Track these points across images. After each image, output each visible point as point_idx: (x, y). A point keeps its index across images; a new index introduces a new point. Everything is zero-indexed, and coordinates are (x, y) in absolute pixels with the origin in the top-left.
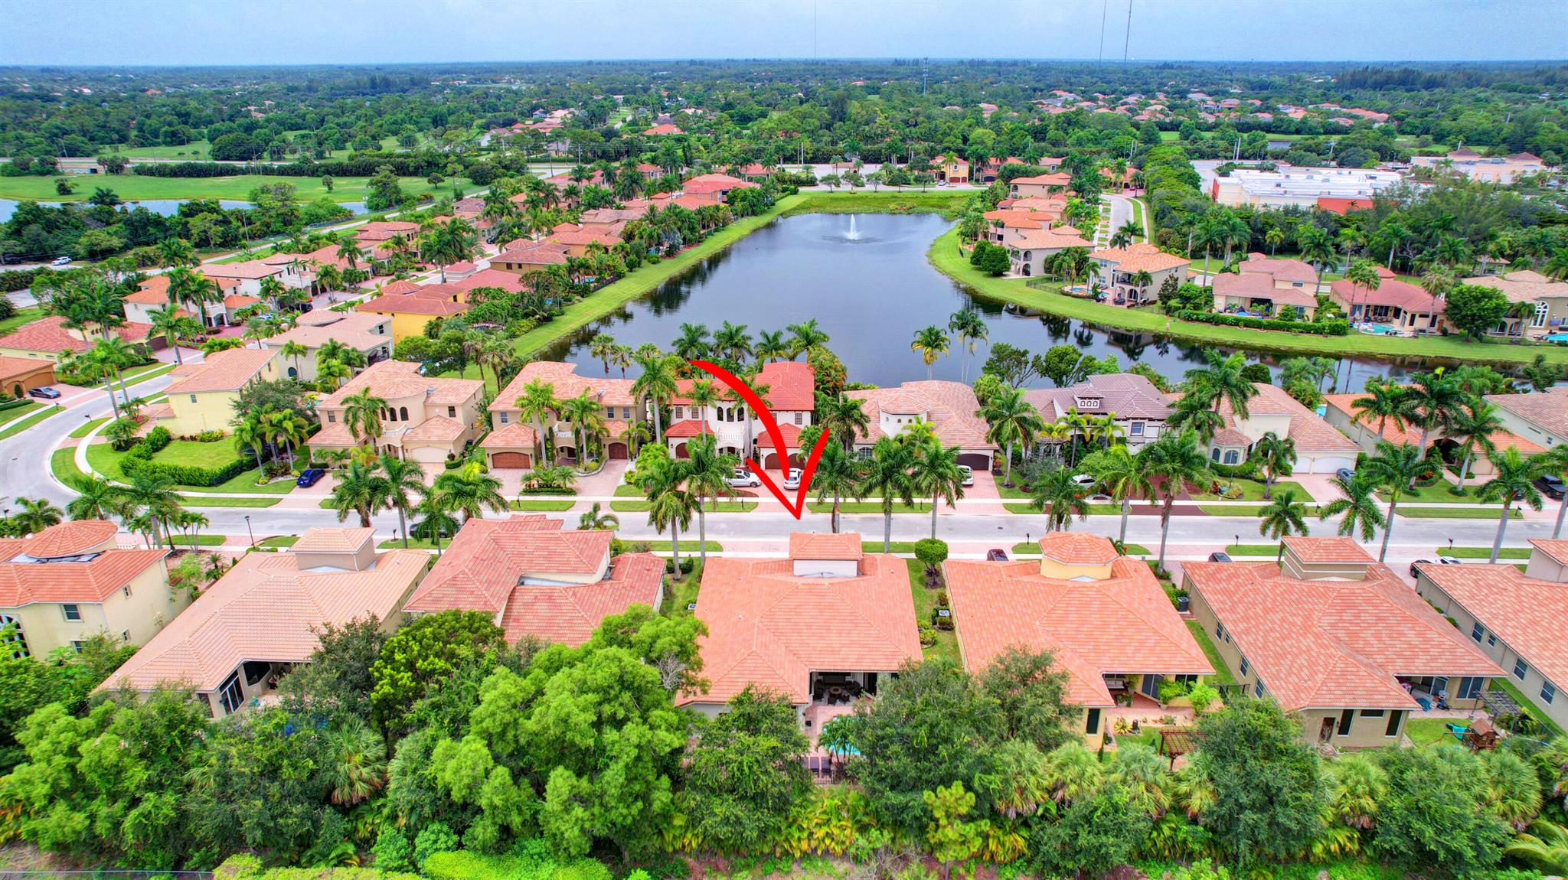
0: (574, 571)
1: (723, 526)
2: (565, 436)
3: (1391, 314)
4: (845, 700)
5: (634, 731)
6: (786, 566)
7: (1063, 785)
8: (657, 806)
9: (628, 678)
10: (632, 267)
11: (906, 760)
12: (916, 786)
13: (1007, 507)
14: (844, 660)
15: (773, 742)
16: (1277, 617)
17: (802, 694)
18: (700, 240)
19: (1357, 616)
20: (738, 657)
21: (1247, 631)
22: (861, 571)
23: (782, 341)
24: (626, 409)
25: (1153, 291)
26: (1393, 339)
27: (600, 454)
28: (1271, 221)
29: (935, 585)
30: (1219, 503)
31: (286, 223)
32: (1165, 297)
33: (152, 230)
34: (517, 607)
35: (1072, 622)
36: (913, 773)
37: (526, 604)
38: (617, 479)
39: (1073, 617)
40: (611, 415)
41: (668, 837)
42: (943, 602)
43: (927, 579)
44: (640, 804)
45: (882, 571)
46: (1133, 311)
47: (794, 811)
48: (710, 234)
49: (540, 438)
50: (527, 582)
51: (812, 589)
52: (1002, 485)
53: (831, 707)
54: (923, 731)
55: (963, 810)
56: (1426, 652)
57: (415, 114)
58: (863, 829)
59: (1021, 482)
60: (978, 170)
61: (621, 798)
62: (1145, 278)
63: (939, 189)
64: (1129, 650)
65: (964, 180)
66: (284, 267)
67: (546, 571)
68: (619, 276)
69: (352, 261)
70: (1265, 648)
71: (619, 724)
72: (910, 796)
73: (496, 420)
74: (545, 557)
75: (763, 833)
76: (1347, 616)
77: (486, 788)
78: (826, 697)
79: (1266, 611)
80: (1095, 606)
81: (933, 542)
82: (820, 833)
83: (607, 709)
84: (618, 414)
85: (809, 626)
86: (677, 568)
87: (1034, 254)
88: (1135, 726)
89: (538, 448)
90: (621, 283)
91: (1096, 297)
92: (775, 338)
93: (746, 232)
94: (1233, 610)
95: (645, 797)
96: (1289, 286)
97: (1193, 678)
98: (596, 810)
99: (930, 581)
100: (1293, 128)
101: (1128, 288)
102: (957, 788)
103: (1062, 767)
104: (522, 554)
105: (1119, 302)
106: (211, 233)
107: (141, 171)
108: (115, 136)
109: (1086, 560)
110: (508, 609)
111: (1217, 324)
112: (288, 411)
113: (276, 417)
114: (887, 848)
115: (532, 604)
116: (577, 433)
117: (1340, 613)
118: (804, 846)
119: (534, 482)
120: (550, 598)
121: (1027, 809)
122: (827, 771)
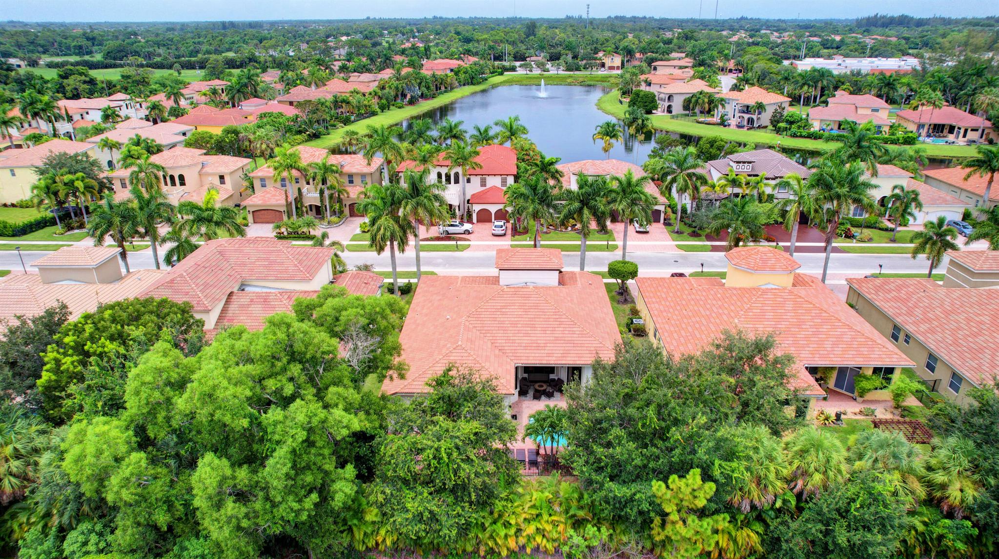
0: (291, 279)
1: (440, 261)
2: (312, 196)
3: (946, 131)
4: (550, 395)
5: (300, 411)
6: (495, 280)
7: (805, 474)
8: (338, 501)
10: (383, 108)
11: (632, 445)
12: (642, 475)
13: (678, 247)
14: (549, 355)
15: (475, 425)
16: (961, 318)
17: (507, 385)
18: (433, 97)
20: (444, 351)
22: (561, 282)
23: (491, 133)
24: (363, 176)
25: (766, 118)
26: (952, 146)
27: (341, 212)
28: (842, 80)
29: (626, 301)
30: (853, 244)
32: (775, 122)
34: (233, 308)
35: (768, 320)
36: (638, 462)
37: (242, 306)
38: (354, 229)
39: (770, 315)
40: (351, 182)
41: (359, 535)
42: (635, 312)
43: (618, 297)
44: (314, 497)
46: (752, 132)
47: (499, 505)
48: (441, 93)
49: (291, 198)
50: (247, 289)
52: (673, 232)
53: (536, 402)
54: (651, 412)
55: (701, 503)
57: (247, 38)
58: (578, 524)
59: (690, 230)
60: (628, 61)
61: (289, 491)
62: (760, 108)
63: (602, 72)
64: (828, 345)
65: (618, 68)
66: (122, 103)
67: (264, 279)
68: (374, 114)
69: (176, 102)
72: (634, 487)
73: (257, 184)
74: (265, 266)
75: (464, 530)
78: (531, 393)
79: (947, 313)
81: (625, 263)
82: (530, 529)
83: (271, 384)
84: (358, 180)
86: (396, 289)
87: (675, 98)
88: (838, 416)
89: (289, 205)
90: (374, 118)
91: (723, 123)
92: (486, 131)
93: (467, 93)
94: (910, 313)
95: (324, 491)
96: (869, 112)
97: (890, 370)
98: (258, 505)
99: (621, 298)
100: (835, 45)
101: (746, 116)
102: (694, 477)
103: (803, 453)
104: (244, 264)
105: (740, 127)
106: (81, 89)
107: (50, 66)
109: (773, 269)
110: (224, 310)
111: (815, 138)
112: (80, 174)
113: (67, 178)
114: (604, 547)
115: (248, 306)
116: (322, 192)
118: (512, 544)
119: (283, 230)
120: (265, 300)
121: (764, 501)
122: (533, 463)
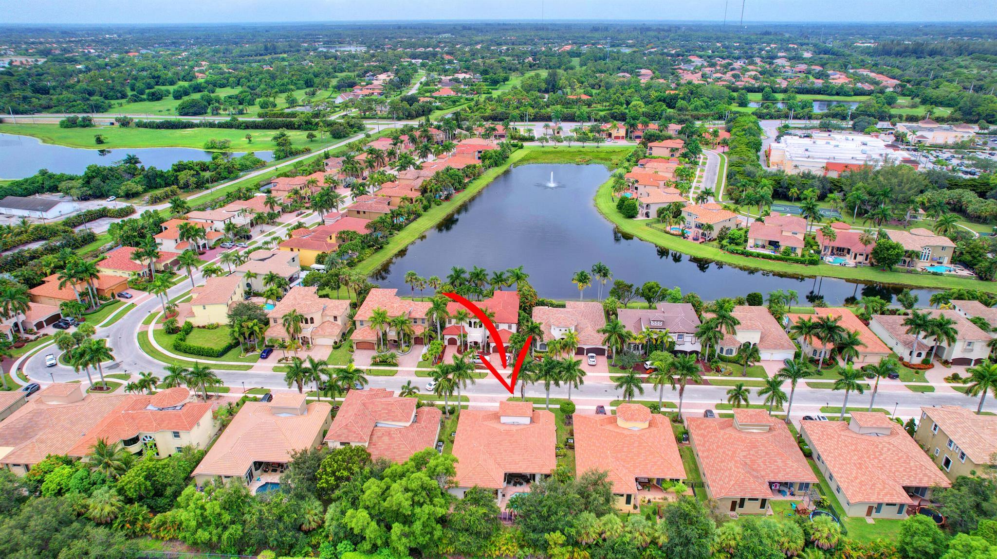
0: (400, 421)
1: (470, 387)
2: (392, 335)
4: (521, 484)
5: (427, 508)
6: (496, 416)
7: (605, 532)
8: (436, 537)
9: (425, 486)
10: (426, 209)
11: (537, 521)
12: (542, 531)
13: (610, 378)
14: (520, 467)
15: (485, 510)
16: (721, 451)
17: (501, 484)
18: (465, 187)
19: (757, 452)
20: (473, 466)
21: (707, 457)
22: (532, 421)
23: (504, 277)
24: (423, 319)
25: (715, 234)
26: (843, 268)
27: (409, 342)
29: (568, 424)
31: (230, 172)
32: (721, 238)
33: (158, 180)
34: (375, 438)
36: (541, 526)
37: (378, 437)
38: (418, 357)
39: (625, 449)
40: (415, 322)
41: (441, 548)
42: (572, 434)
43: (566, 420)
44: (429, 536)
45: (542, 420)
46: (702, 246)
47: (493, 539)
48: (470, 182)
49: (381, 335)
50: (379, 425)
51: (508, 432)
52: (610, 365)
53: (514, 488)
54: (545, 509)
55: (561, 542)
56: (785, 470)
57: (294, 78)
58: (522, 547)
59: (619, 364)
60: (631, 132)
61: (422, 535)
62: (710, 227)
63: (608, 145)
64: (649, 466)
65: (623, 138)
66: (236, 213)
67: (387, 420)
68: (419, 216)
69: (272, 208)
70: (713, 466)
71: (421, 505)
72: (540, 535)
73: (358, 324)
75: (479, 548)
76: (752, 452)
77: (367, 531)
78: (513, 482)
79: (718, 447)
80: (636, 444)
81: (569, 402)
82: (504, 548)
83: (416, 499)
84: (419, 322)
85: (505, 451)
86: (447, 411)
87: (652, 206)
88: (649, 501)
89: (379, 340)
90: (419, 220)
91: (683, 235)
92: (501, 275)
93: (491, 180)
94: (703, 446)
95: (431, 533)
96: (790, 234)
97: (677, 480)
98: (412, 538)
99: (566, 422)
100: (834, 92)
101: (701, 231)
102: (558, 533)
103: (604, 524)
104: (376, 412)
105: (696, 239)
106: (190, 182)
107: (140, 125)
108: (119, 95)
109: (636, 420)
110: (371, 439)
111: (747, 256)
112: (255, 321)
113: (250, 324)
114: (532, 556)
115: (382, 437)
116: (399, 334)
117: (749, 450)
118: (497, 553)
119: (377, 360)
120: (389, 433)
121: (590, 541)
122: (510, 519)
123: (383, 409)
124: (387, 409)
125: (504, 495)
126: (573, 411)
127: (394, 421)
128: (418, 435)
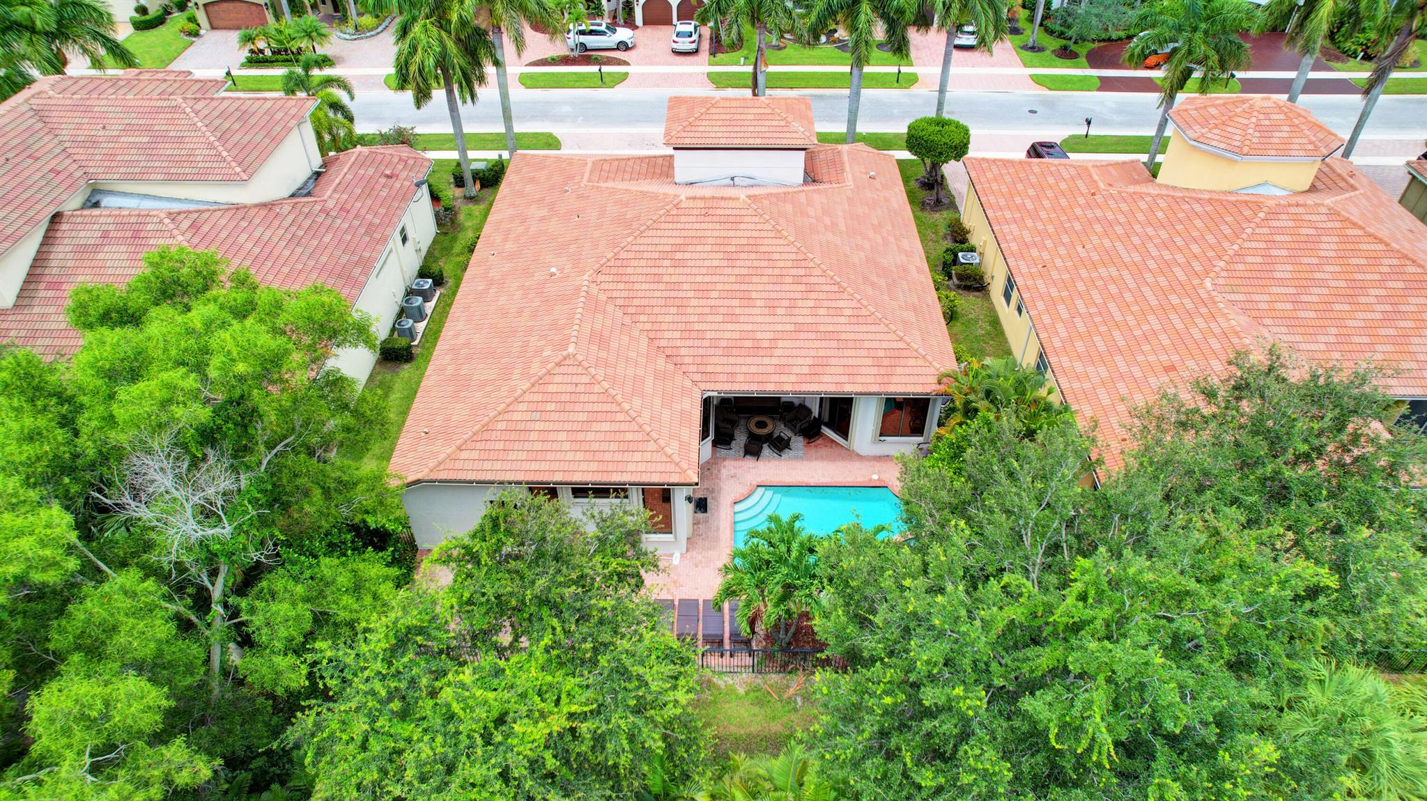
0: (200, 178)
1: (566, 109)
4: (781, 445)
6: (661, 168)
13: (1037, 80)
14: (781, 369)
20: (536, 369)
22: (811, 177)
29: (938, 204)
34: (61, 253)
35: (1281, 282)
37: (83, 251)
39: (1283, 271)
42: (959, 235)
43: (923, 194)
45: (852, 174)
50: (107, 201)
51: (709, 208)
52: (1025, 48)
53: (750, 462)
59: (1057, 44)
67: (145, 177)
74: (141, 147)
78: (741, 439)
80: (1329, 246)
81: (942, 123)
85: (703, 291)
86: (468, 177)
99: (929, 196)
104: (93, 142)
110: (40, 260)
115: (97, 248)
120: (136, 235)
123: (128, 129)
124: (148, 129)
125: (702, 505)
126: (959, 150)
127: (171, 179)
128: (294, 241)
